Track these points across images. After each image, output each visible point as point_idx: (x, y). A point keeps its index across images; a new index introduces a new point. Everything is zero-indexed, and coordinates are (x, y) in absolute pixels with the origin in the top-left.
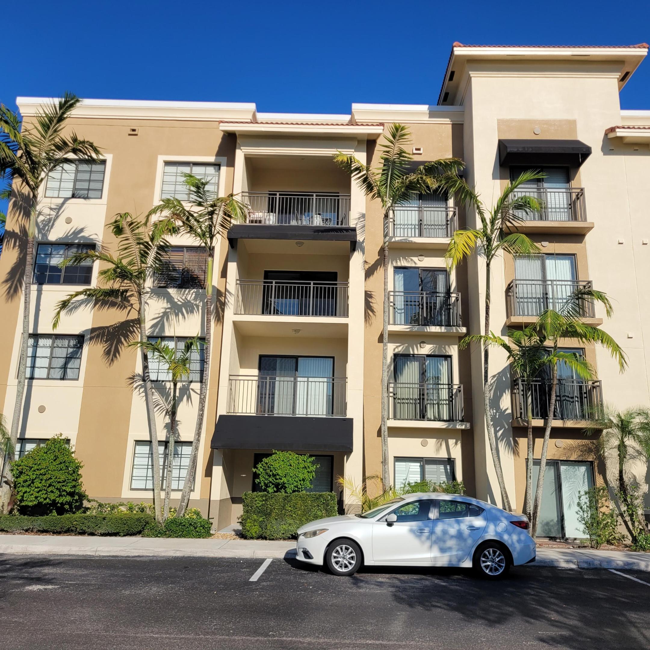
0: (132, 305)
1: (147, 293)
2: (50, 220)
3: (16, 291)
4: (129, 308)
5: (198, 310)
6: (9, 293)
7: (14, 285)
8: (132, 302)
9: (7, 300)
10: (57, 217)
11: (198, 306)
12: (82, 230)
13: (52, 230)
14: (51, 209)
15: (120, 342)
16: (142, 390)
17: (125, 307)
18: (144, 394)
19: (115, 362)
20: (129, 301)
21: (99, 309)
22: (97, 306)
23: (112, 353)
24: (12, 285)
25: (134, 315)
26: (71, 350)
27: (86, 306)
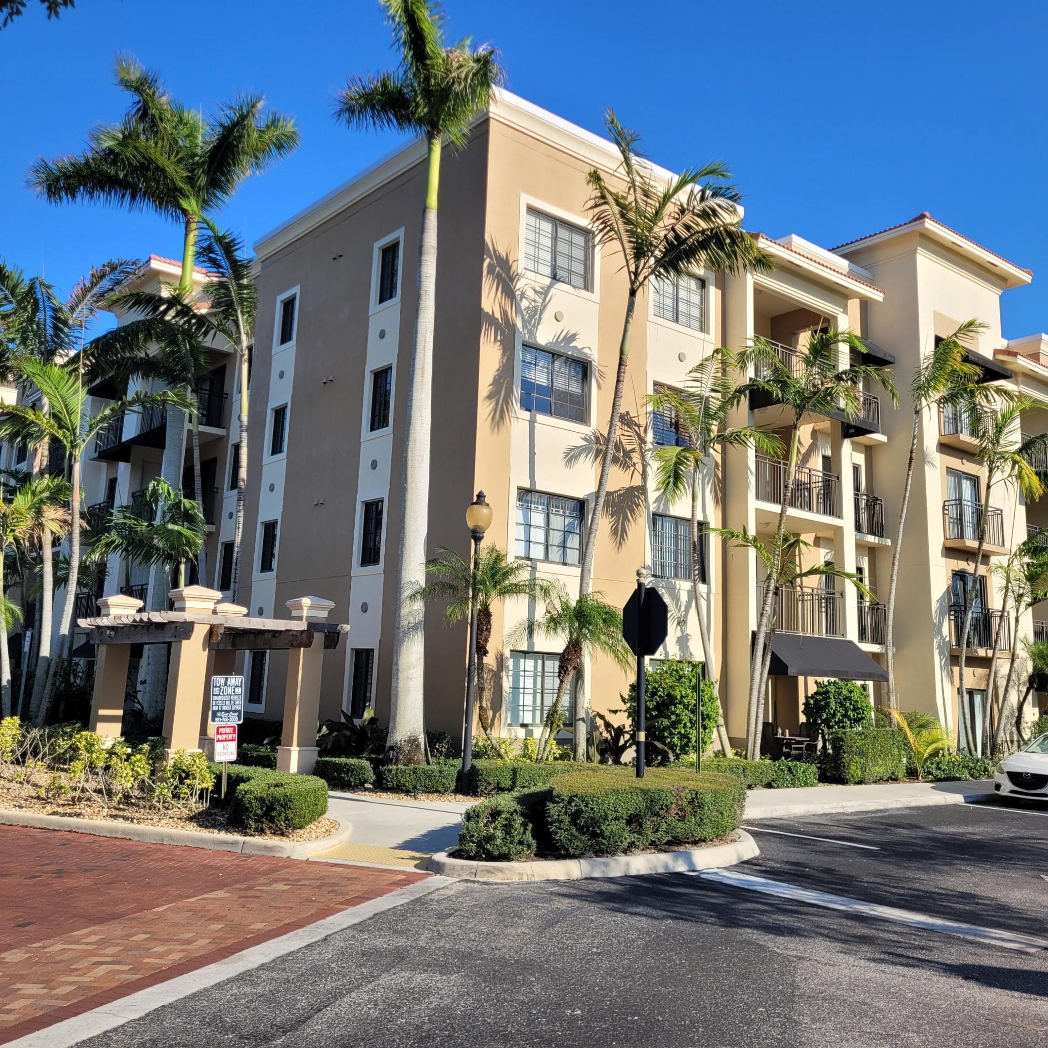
0: (634, 464)
1: (649, 450)
2: (536, 309)
3: (502, 417)
4: (632, 468)
7: (499, 406)
8: (634, 460)
10: (544, 307)
12: (573, 337)
13: (539, 327)
14: (536, 291)
15: (626, 518)
17: (628, 467)
19: (623, 546)
20: (631, 459)
21: (600, 464)
22: (599, 459)
24: (497, 404)
25: (637, 481)
26: (568, 520)
27: (586, 456)
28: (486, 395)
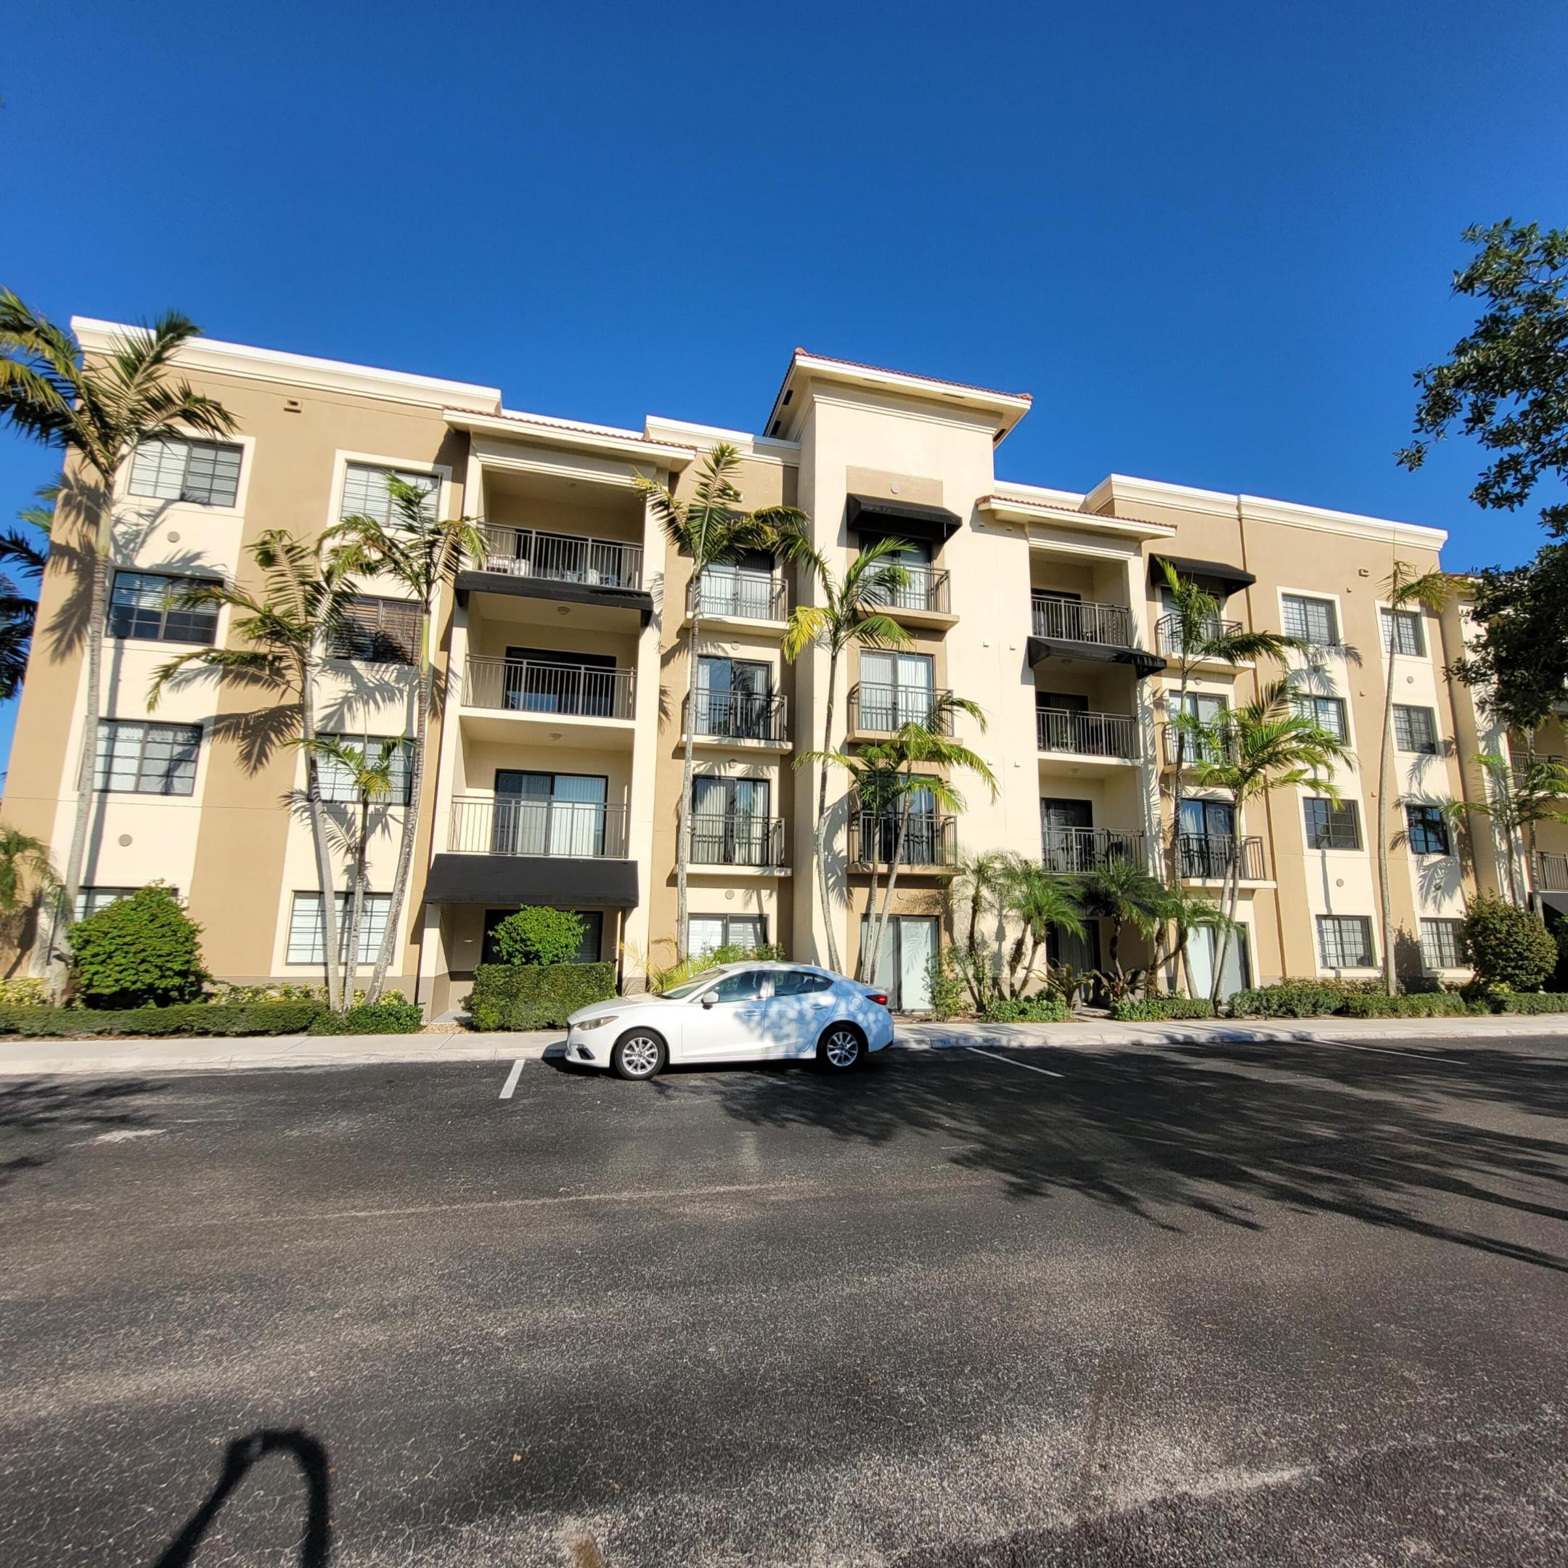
0: (288, 682)
1: (317, 665)
2: (137, 534)
3: (70, 646)
4: (284, 687)
5: (402, 696)
6: (56, 649)
7: (67, 637)
8: (288, 678)
9: (53, 659)
10: (151, 529)
11: (401, 692)
13: (142, 551)
14: (140, 515)
15: (267, 740)
16: (307, 814)
17: (277, 685)
18: (309, 821)
19: (261, 771)
20: (283, 676)
21: (230, 685)
22: (227, 680)
23: (254, 757)
25: (292, 698)
26: (178, 749)
27: (206, 678)
28: (47, 626)
